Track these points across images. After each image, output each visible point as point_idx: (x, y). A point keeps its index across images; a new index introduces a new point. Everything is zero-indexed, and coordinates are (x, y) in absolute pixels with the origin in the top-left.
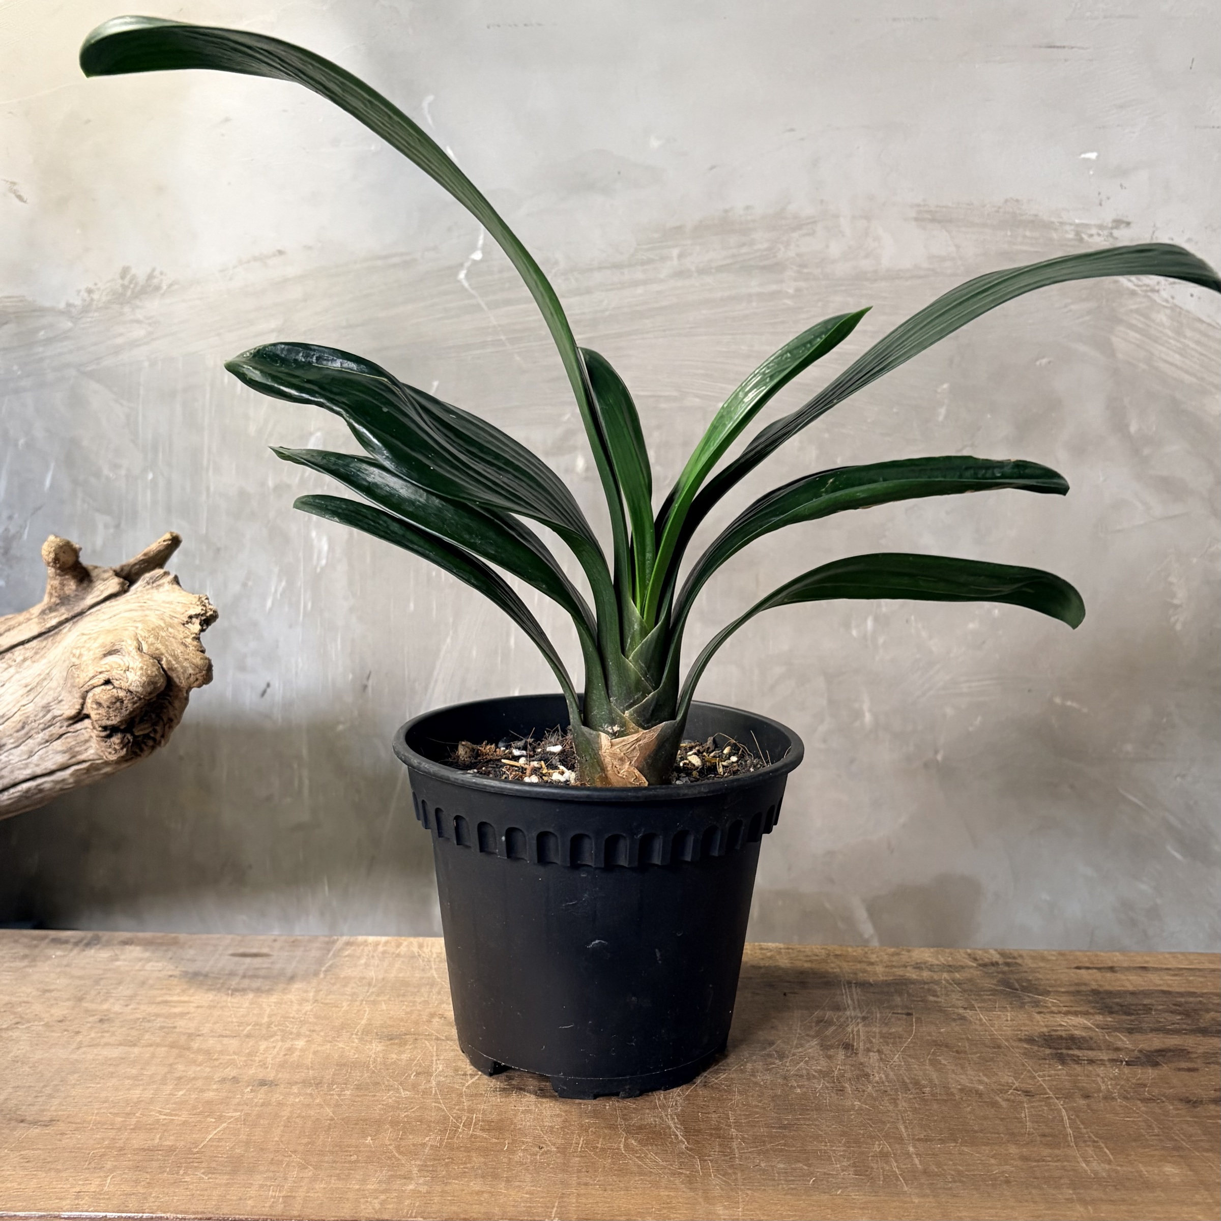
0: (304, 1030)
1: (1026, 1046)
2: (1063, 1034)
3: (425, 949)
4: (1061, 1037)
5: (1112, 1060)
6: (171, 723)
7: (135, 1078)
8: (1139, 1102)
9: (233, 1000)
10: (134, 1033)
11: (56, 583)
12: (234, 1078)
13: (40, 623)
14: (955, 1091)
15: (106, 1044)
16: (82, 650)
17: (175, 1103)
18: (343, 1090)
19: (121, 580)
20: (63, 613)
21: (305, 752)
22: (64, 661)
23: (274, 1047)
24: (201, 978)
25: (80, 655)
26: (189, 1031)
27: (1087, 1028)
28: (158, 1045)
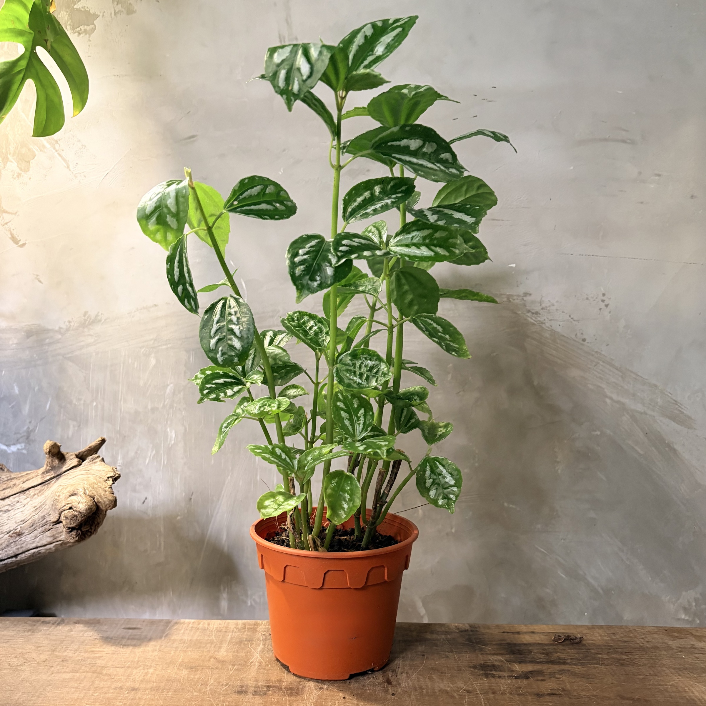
0: (153, 664)
1: (472, 670)
2: (490, 664)
3: (211, 626)
4: (489, 666)
5: (509, 676)
6: (99, 524)
7: (76, 688)
8: (516, 696)
9: (123, 650)
10: (78, 667)
11: (50, 460)
12: (120, 687)
13: (42, 478)
14: (436, 691)
15: (65, 672)
16: (60, 493)
17: (94, 699)
18: (168, 692)
19: (79, 459)
20: (52, 474)
21: (162, 529)
22: (52, 497)
23: (140, 672)
24: (109, 640)
25: (59, 496)
26: (102, 665)
27: (501, 661)
28: (88, 672)
